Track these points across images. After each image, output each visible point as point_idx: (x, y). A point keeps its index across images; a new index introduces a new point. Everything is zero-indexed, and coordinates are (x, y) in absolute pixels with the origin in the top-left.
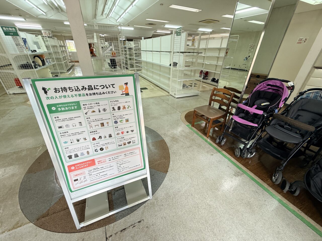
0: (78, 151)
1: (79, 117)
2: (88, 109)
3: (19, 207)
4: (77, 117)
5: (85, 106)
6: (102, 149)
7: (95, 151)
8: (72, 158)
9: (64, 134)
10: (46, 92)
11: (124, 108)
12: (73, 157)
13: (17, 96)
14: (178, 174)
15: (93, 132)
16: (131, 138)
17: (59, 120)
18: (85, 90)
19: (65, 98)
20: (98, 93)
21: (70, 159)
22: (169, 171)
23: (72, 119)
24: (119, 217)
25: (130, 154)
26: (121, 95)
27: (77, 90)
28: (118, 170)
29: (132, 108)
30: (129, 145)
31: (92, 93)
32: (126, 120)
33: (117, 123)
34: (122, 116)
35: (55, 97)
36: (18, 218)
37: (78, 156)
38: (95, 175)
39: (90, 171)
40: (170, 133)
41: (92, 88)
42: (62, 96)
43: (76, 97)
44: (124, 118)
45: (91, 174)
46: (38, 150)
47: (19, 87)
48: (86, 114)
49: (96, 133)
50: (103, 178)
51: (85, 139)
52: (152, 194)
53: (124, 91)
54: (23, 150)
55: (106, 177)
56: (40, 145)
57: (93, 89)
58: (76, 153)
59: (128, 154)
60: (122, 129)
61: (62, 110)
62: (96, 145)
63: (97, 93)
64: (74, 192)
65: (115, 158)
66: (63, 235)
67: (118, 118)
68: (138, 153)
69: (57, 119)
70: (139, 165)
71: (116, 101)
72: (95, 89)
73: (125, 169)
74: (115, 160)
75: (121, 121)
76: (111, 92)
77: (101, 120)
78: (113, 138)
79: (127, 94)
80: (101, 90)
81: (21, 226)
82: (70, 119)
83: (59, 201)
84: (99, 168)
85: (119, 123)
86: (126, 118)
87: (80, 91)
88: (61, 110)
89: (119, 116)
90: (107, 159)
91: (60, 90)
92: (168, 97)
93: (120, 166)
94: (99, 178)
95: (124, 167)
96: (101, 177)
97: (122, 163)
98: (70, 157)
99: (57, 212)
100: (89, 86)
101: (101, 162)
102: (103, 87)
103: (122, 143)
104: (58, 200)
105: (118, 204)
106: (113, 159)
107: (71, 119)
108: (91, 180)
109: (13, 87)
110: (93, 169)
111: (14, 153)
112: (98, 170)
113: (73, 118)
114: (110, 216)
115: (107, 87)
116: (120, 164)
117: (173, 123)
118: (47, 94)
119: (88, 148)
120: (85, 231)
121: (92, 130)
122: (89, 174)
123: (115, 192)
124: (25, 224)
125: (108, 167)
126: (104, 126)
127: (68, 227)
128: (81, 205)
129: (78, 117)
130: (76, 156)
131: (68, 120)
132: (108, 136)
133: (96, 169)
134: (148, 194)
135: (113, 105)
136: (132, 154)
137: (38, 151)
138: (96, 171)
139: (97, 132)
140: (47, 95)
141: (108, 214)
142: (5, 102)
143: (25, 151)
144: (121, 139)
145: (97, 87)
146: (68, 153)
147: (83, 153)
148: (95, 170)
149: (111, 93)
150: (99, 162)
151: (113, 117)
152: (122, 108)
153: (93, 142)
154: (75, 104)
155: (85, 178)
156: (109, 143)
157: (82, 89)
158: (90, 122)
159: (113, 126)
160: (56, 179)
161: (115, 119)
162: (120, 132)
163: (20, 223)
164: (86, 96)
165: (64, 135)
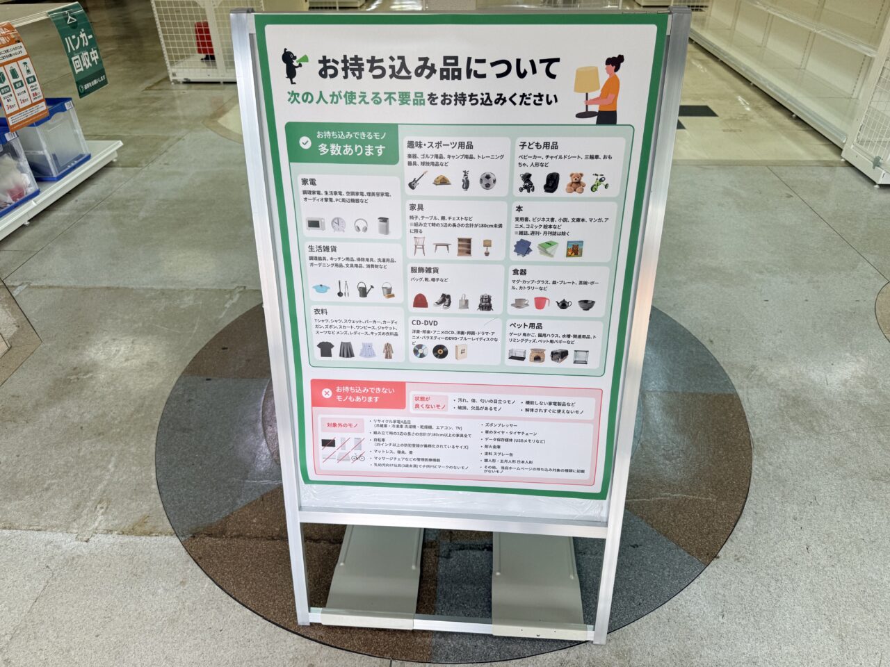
0: (355, 333)
1: (385, 197)
2: (423, 164)
3: (153, 475)
4: (378, 194)
5: (416, 148)
6: (440, 352)
7: (416, 352)
8: (330, 355)
9: (322, 254)
10: (291, 73)
11: (577, 184)
12: (336, 351)
13: (193, 90)
14: (771, 589)
15: (421, 270)
16: (575, 336)
17: (314, 193)
18: (428, 77)
19: (351, 102)
20: (479, 97)
21: (323, 354)
22: (725, 557)
23: (360, 197)
24: (449, 652)
25: (553, 407)
26: (580, 116)
27: (400, 71)
28: (486, 460)
29: (615, 189)
30: (555, 364)
31: (453, 94)
32: (571, 247)
33: (529, 251)
34: (557, 223)
35: (316, 98)
36: (147, 507)
37: (352, 355)
38: (394, 445)
39: (382, 426)
40: (784, 371)
41: (459, 70)
42: (342, 94)
43: (390, 104)
44: (562, 237)
45: (383, 440)
46: (226, 303)
47: (203, 56)
48: (412, 186)
49: (433, 280)
50: (423, 473)
51: (389, 293)
52: (610, 627)
53: (595, 101)
54: (188, 290)
55: (431, 470)
56: (236, 285)
57: (459, 77)
58: (346, 339)
59: (543, 407)
60: (544, 286)
61: (333, 153)
62: (422, 327)
63: (471, 95)
64: (315, 486)
65: (485, 405)
66: (254, 619)
67: (537, 230)
68: (590, 414)
69: (309, 187)
70: (583, 471)
71: (546, 145)
72: (469, 77)
73: (515, 465)
74: (483, 412)
75: (545, 248)
76: (533, 98)
77: (462, 225)
78: (496, 317)
79: (607, 118)
80: (492, 86)
81: (150, 534)
82: (351, 197)
83: (259, 502)
84: (415, 427)
85: (535, 253)
86: (573, 237)
87: (409, 78)
88: (329, 152)
89: (543, 223)
90: (452, 398)
91: (340, 66)
92: (825, 176)
93: (499, 447)
94: (407, 466)
95: (511, 455)
96: (417, 463)
97: (509, 437)
98: (326, 349)
99: (250, 538)
100: (448, 61)
101: (429, 403)
102: (503, 68)
103: (526, 348)
104: (257, 495)
105: (453, 602)
106: (475, 405)
107: (355, 197)
108: (378, 462)
109: (188, 57)
110: (395, 422)
111: (163, 294)
112: (409, 434)
113: (362, 194)
114: (414, 632)
115: (522, 71)
116: (497, 436)
117: (814, 326)
118: (294, 80)
119: (392, 331)
120: (320, 643)
121: (421, 260)
122: (377, 436)
123: (450, 551)
124: (161, 533)
125: (448, 432)
126: (469, 253)
127: (274, 601)
128: (325, 546)
129: (382, 194)
130: (347, 351)
131: (343, 200)
132: (475, 303)
133: (404, 425)
134: (589, 617)
135: (529, 161)
136: (559, 411)
137: (227, 305)
138: (401, 434)
139: (435, 276)
140: (292, 83)
141: (409, 621)
142: (161, 109)
143: (191, 297)
144: (527, 330)
145: (480, 69)
146: (322, 330)
147: (370, 346)
148: (399, 430)
149: (531, 101)
150: (420, 403)
151: (517, 219)
152: (564, 182)
153: (415, 314)
154: (381, 135)
155: (358, 444)
156: (473, 333)
157: (419, 71)
158: (421, 224)
159: (506, 263)
160: (263, 423)
161: (521, 233)
162: (530, 296)
163: (149, 524)
164: (427, 103)
165: (320, 259)
